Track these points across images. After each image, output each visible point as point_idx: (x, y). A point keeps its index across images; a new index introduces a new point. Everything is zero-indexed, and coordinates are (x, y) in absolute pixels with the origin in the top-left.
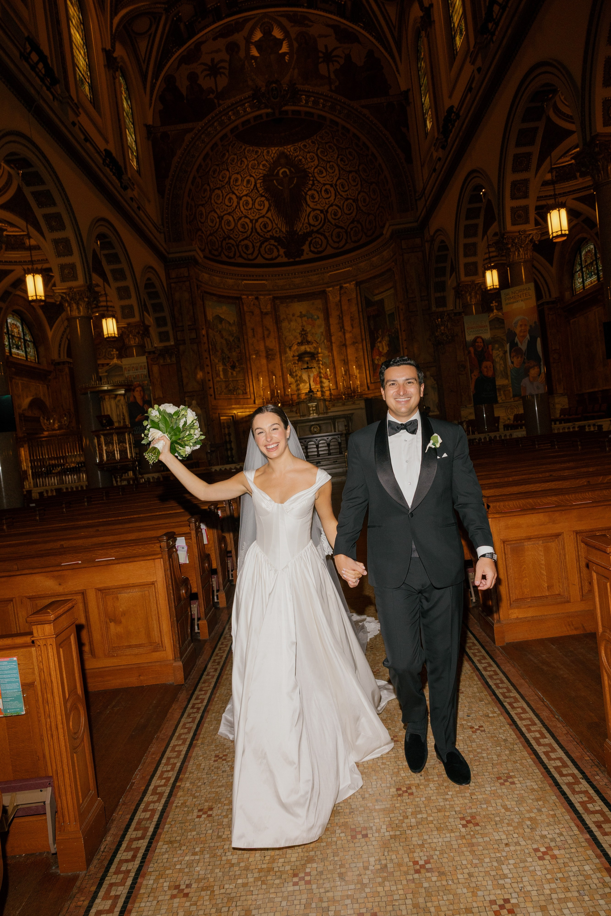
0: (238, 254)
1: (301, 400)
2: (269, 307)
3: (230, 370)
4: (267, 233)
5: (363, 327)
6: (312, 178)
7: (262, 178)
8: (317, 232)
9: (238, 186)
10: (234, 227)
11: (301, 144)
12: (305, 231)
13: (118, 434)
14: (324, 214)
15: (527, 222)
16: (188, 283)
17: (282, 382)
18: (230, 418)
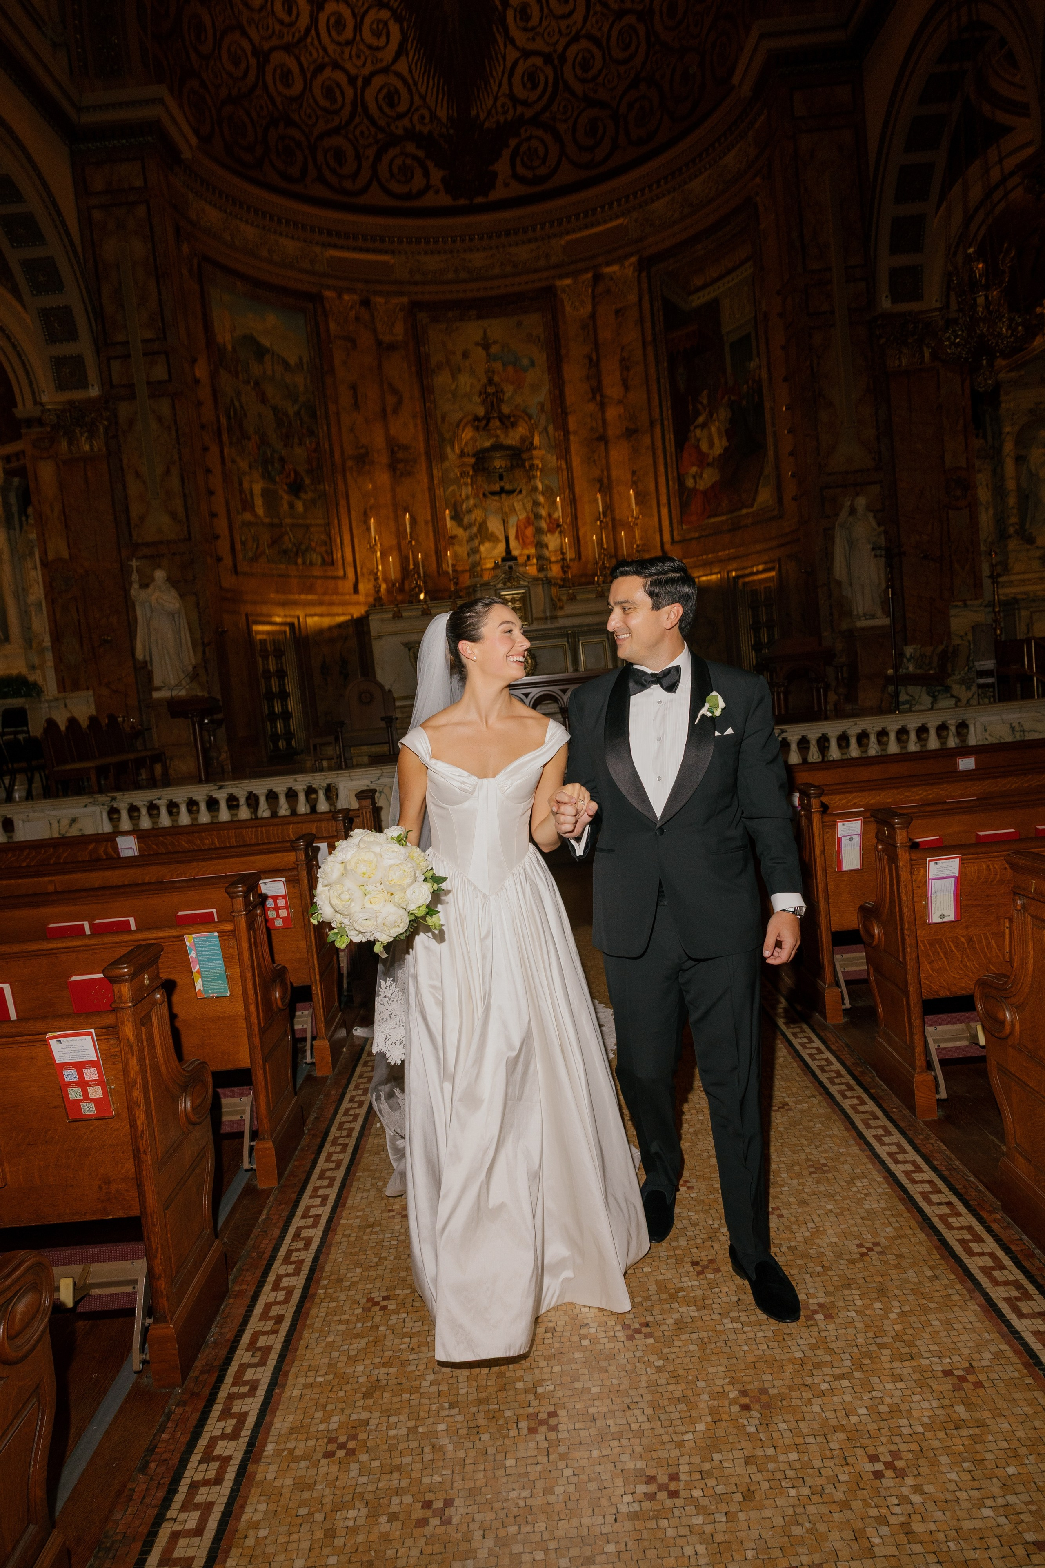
0: (313, 172)
1: (482, 581)
2: (399, 329)
3: (286, 497)
4: (395, 119)
5: (654, 387)
8: (534, 121)
10: (302, 94)
12: (502, 120)
14: (554, 68)
16: (141, 210)
17: (431, 534)
18: (283, 628)
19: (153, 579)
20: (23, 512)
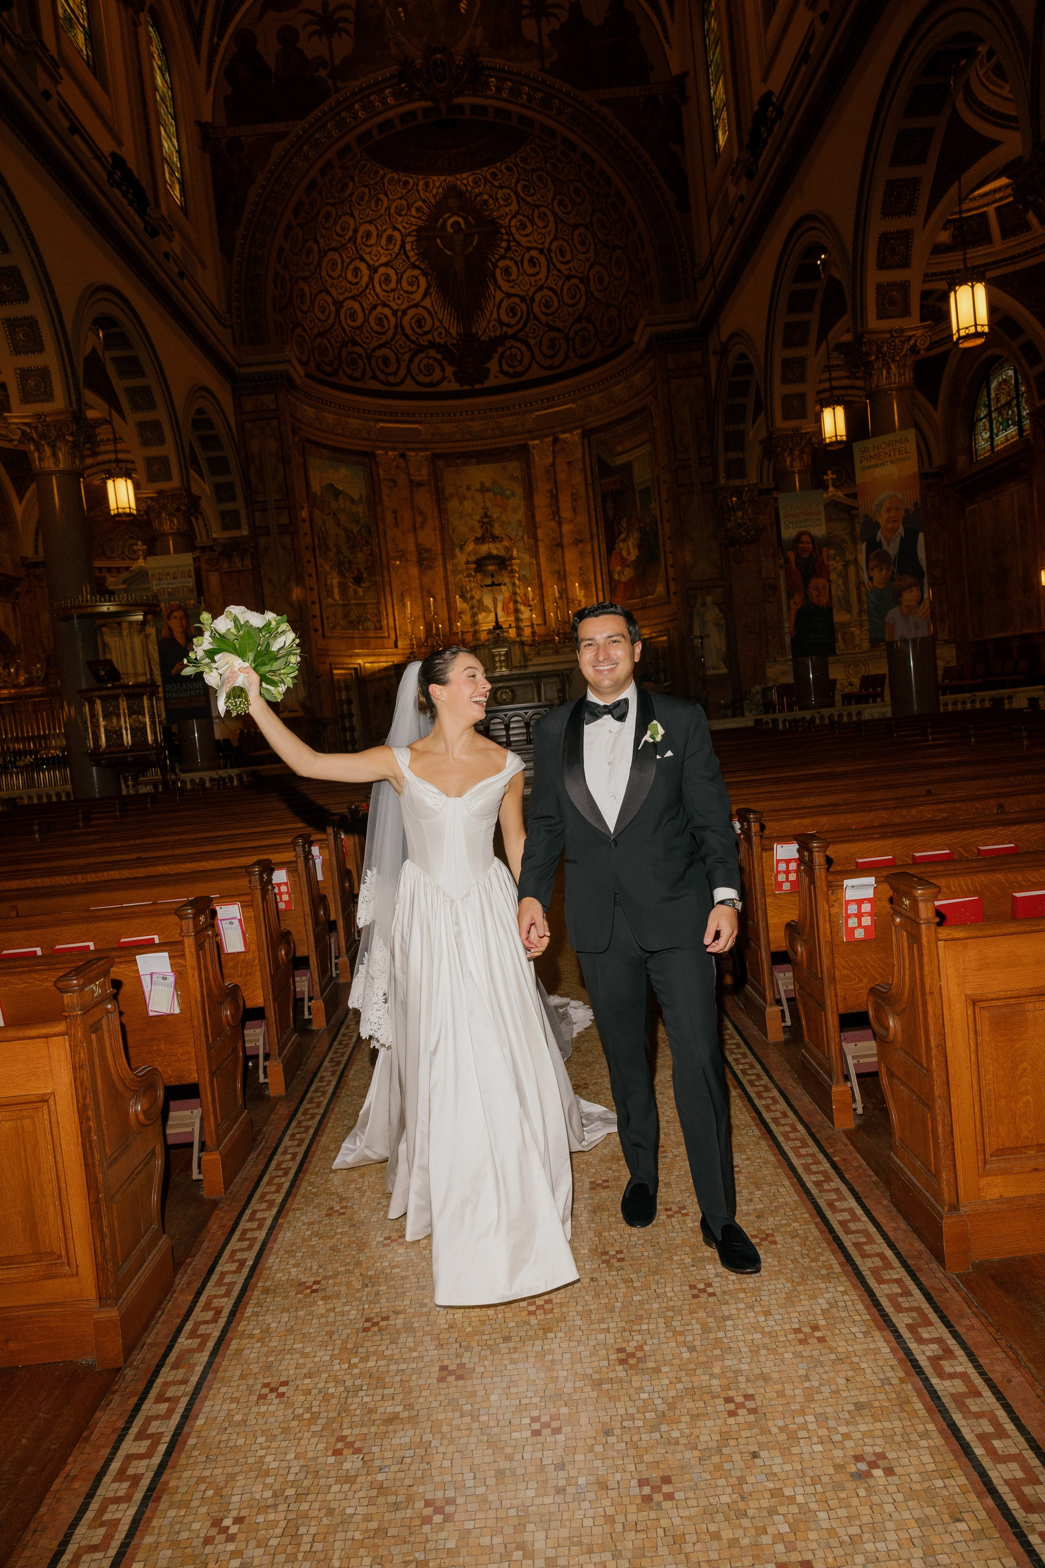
0: (369, 373)
1: (480, 643)
2: (425, 472)
3: (352, 586)
4: (422, 335)
5: (593, 513)
6: (505, 237)
7: (414, 233)
8: (514, 337)
9: (371, 246)
10: (363, 324)
11: (487, 171)
12: (493, 335)
13: (128, 696)
14: (527, 305)
15: (906, 313)
16: (275, 423)
17: (447, 610)
18: (351, 671)
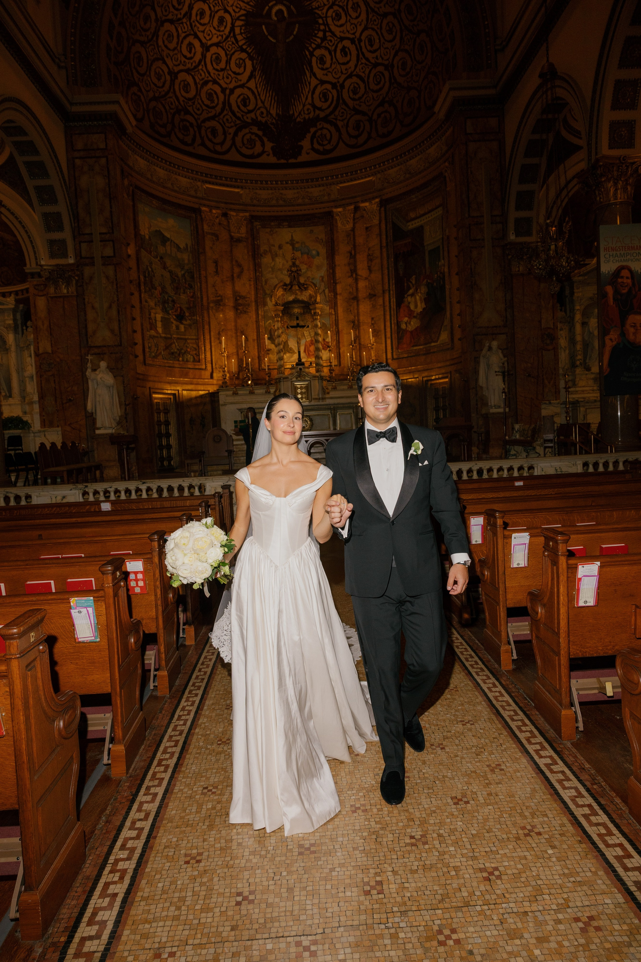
0: (199, 140)
1: (284, 376)
2: (243, 230)
3: (174, 322)
4: (247, 113)
5: (386, 272)
6: (322, 27)
7: (243, 18)
8: (325, 119)
9: (204, 25)
10: (195, 96)
12: (307, 117)
14: (338, 91)
16: (103, 161)
17: (256, 347)
18: (169, 397)
19: (99, 367)
20: (24, 324)
